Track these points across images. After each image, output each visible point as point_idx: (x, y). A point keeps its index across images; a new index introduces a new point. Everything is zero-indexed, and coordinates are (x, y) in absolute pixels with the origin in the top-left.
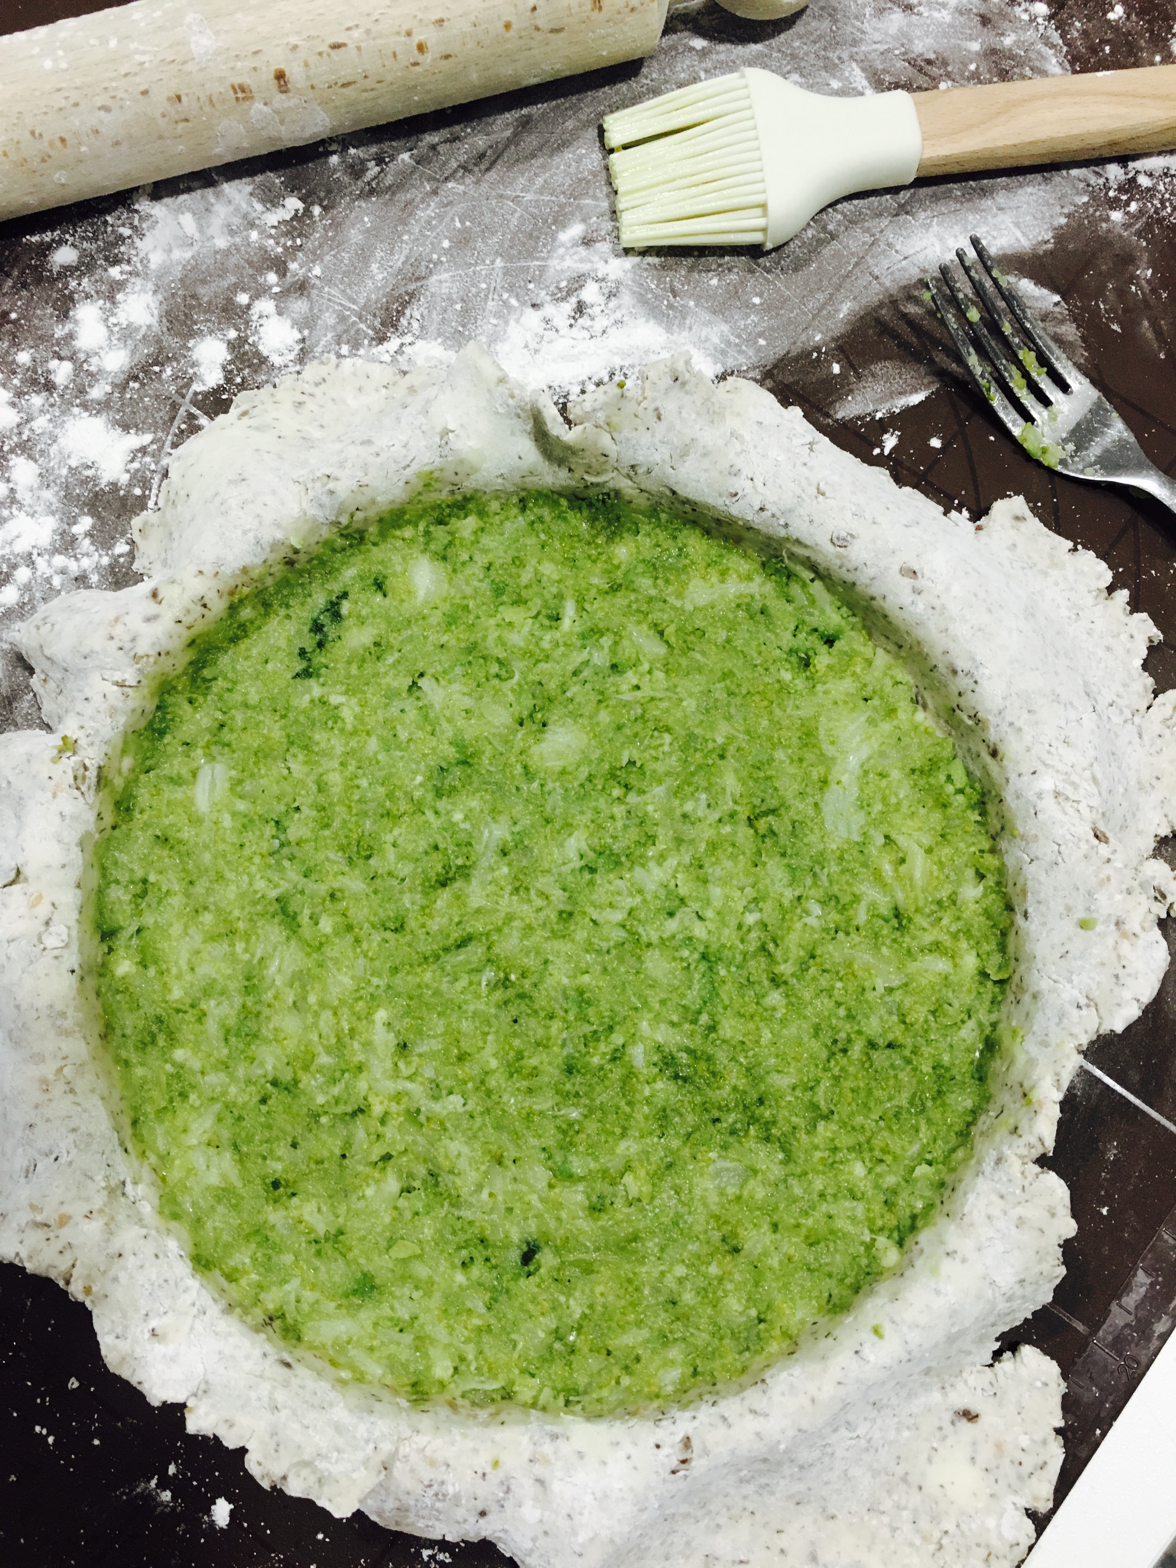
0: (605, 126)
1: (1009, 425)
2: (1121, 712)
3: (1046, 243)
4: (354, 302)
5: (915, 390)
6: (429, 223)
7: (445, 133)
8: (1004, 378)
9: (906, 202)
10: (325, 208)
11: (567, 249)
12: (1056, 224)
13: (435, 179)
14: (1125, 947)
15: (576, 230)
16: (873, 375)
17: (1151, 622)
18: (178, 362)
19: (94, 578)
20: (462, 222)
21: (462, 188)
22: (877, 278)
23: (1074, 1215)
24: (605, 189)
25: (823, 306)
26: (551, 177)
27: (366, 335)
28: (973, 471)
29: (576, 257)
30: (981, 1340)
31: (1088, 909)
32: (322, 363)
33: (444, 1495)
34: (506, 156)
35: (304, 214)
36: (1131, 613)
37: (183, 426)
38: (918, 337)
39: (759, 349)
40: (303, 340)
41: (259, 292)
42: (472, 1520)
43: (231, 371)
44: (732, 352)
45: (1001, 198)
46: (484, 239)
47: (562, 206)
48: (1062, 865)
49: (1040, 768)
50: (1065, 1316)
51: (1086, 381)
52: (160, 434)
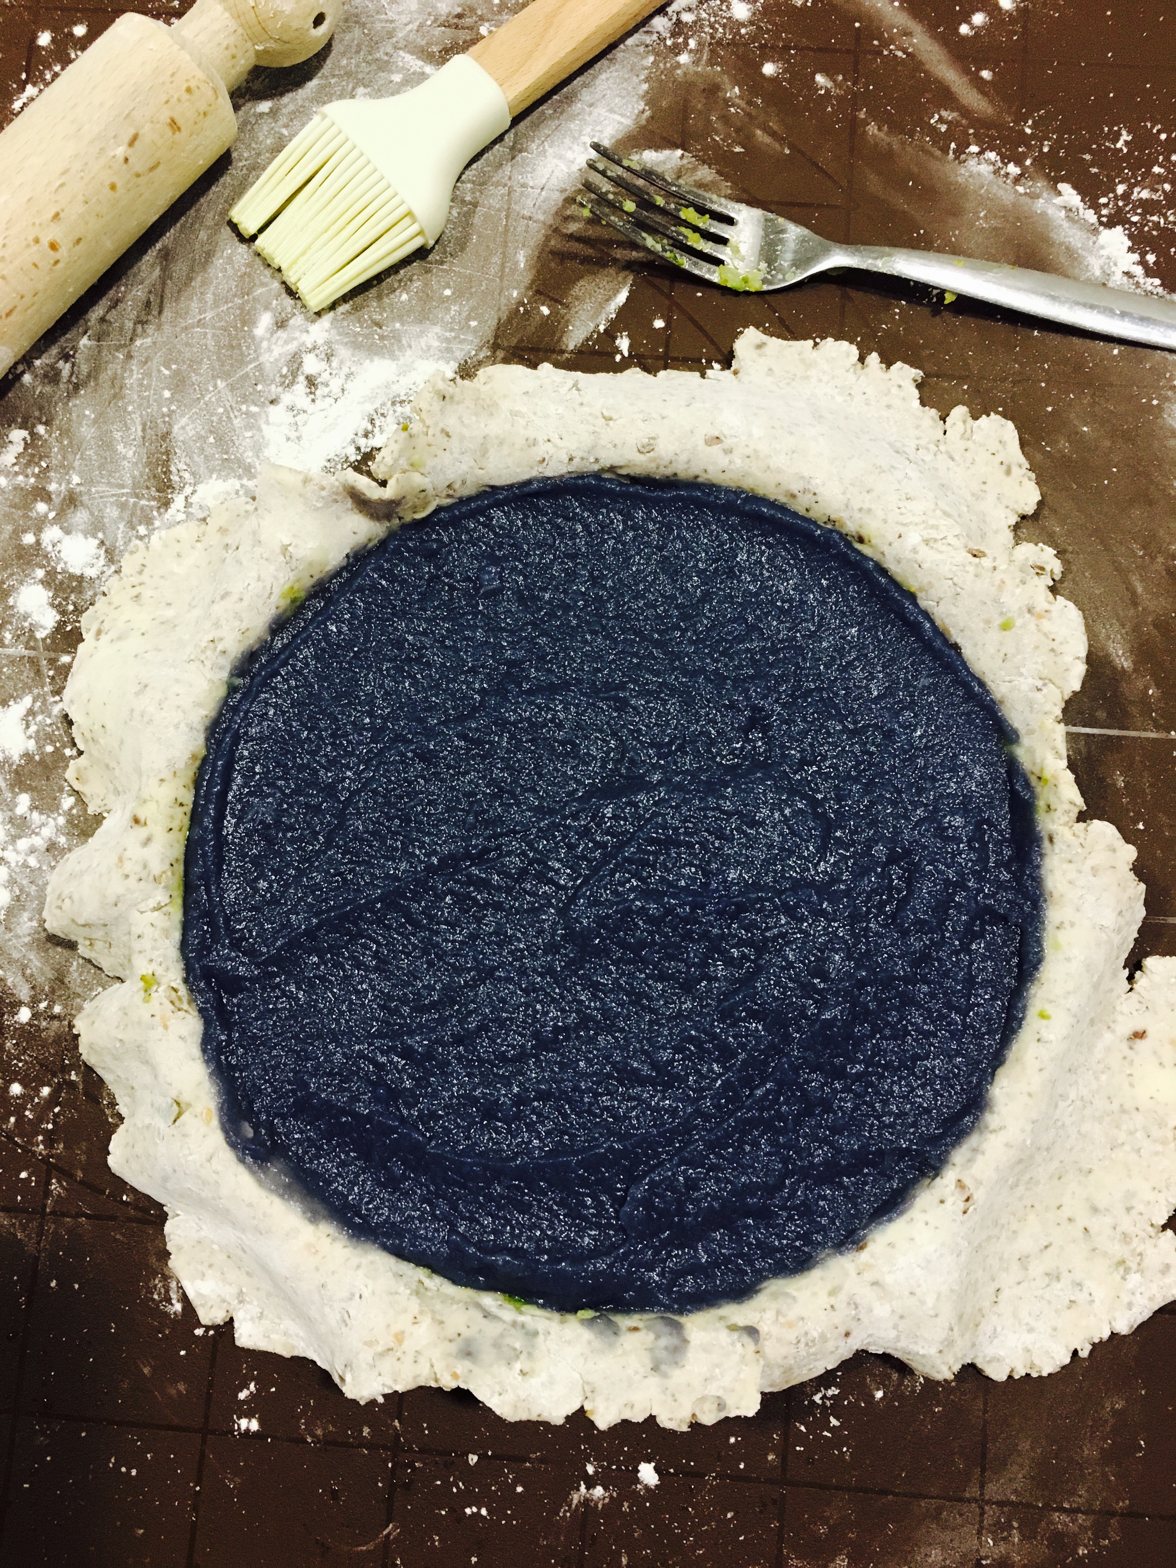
0: (235, 220)
1: (707, 276)
2: (928, 449)
3: (643, 112)
4: (122, 486)
5: (617, 292)
6: (141, 385)
7: (104, 303)
8: (681, 242)
9: (515, 143)
10: (46, 423)
11: (269, 340)
12: (641, 92)
13: (121, 346)
14: (1046, 625)
15: (265, 320)
16: (577, 298)
17: (907, 367)
18: (11, 623)
19: (62, 840)
20: (168, 368)
21: (149, 340)
22: (530, 218)
23: (1128, 841)
24: (268, 272)
25: (503, 266)
26: (217, 287)
27: (151, 508)
28: (701, 328)
29: (280, 342)
30: (1115, 975)
31: (1002, 613)
32: (132, 553)
33: (813, 1341)
34: (167, 291)
35: (33, 440)
36: (888, 367)
37: (51, 673)
38: (593, 247)
39: (475, 331)
40: (102, 543)
41: (39, 526)
42: (842, 1344)
43: (60, 604)
44: (455, 346)
45: (586, 96)
46: (194, 371)
47: (241, 308)
48: (962, 592)
49: (902, 529)
50: (1161, 920)
51: (743, 207)
52: (36, 691)
